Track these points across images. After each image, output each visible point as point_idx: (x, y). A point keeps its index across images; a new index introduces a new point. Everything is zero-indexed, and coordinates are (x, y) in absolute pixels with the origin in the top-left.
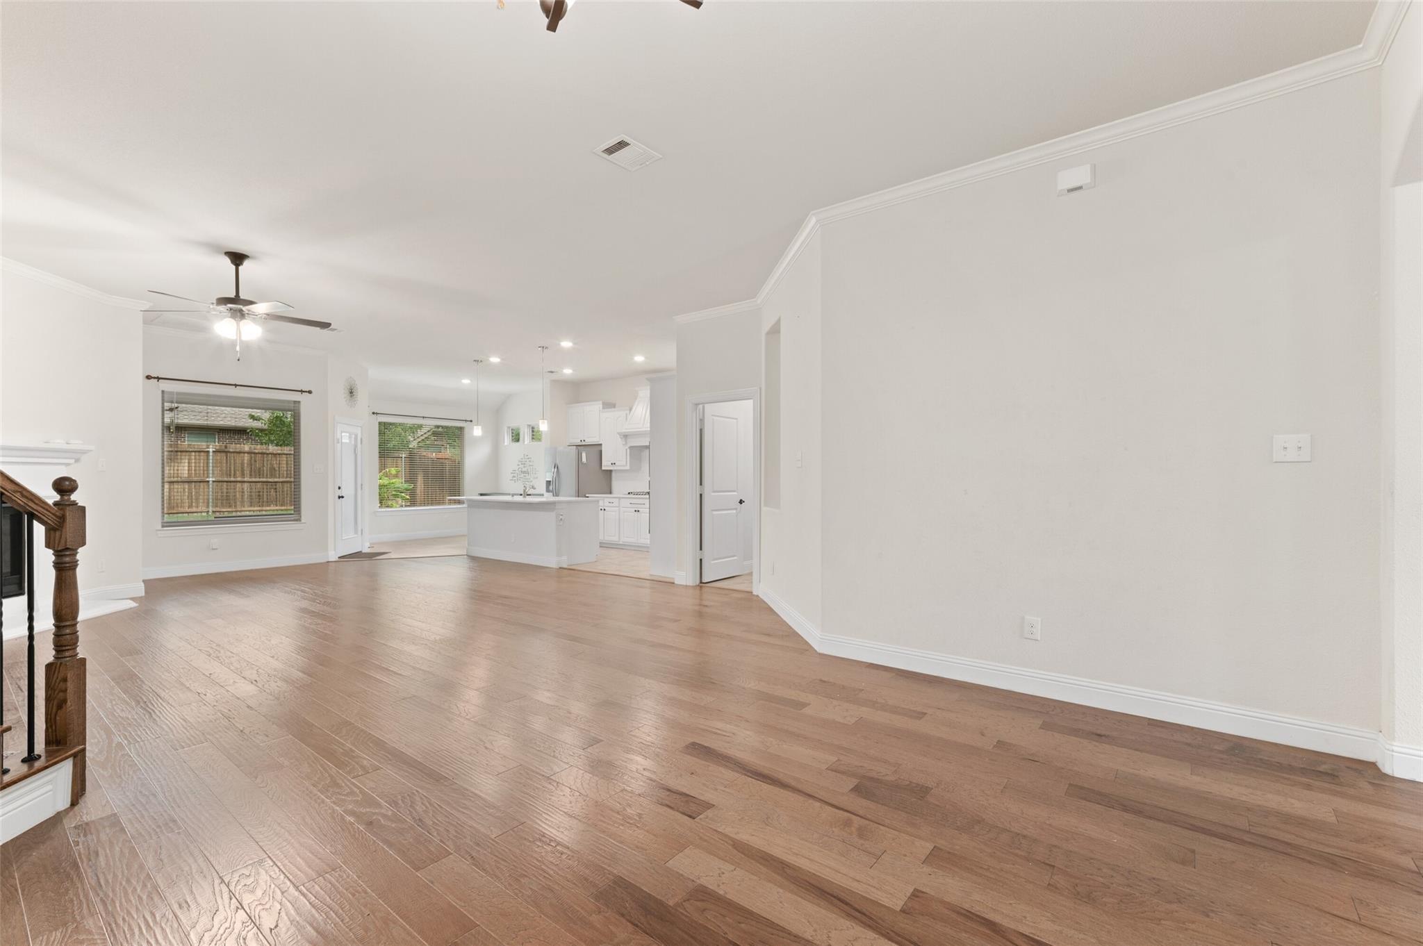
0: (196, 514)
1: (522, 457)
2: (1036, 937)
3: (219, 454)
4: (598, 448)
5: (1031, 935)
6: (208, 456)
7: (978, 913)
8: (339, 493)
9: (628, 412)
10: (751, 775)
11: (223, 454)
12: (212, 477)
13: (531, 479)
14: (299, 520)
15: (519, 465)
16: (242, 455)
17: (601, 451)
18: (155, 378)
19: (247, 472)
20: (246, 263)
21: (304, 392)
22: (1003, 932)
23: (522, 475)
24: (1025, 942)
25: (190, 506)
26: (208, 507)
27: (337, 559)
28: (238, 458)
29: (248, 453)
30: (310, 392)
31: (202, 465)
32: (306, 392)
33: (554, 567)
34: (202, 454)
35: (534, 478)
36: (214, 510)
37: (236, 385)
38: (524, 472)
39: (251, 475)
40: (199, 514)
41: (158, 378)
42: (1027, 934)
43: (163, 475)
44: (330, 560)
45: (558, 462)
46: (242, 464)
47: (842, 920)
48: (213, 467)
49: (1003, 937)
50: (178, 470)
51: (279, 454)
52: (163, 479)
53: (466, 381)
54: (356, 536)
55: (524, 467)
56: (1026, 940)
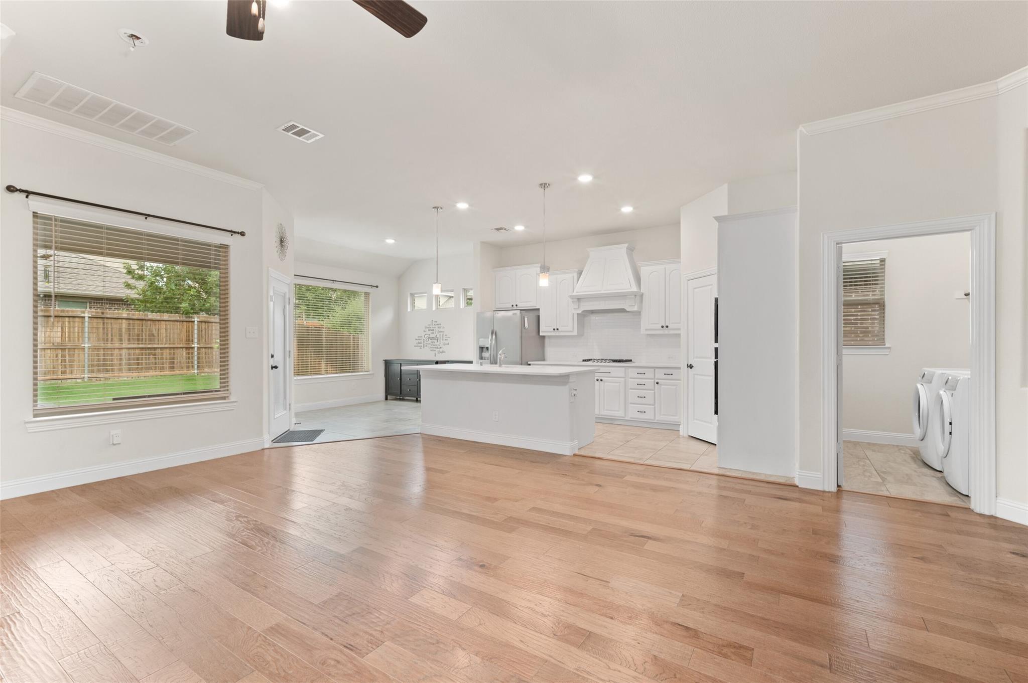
0: (69, 381)
1: (430, 323)
3: (95, 320)
4: (536, 313)
6: (83, 323)
8: (272, 362)
9: (575, 275)
11: (100, 321)
12: (88, 343)
13: (441, 346)
14: (227, 397)
15: (424, 331)
16: (120, 321)
17: (538, 317)
18: (21, 191)
19: (125, 337)
21: (235, 232)
23: (430, 341)
25: (64, 373)
26: (83, 372)
27: (272, 445)
28: (116, 325)
29: (126, 319)
30: (242, 234)
31: (76, 329)
32: (238, 233)
33: (568, 454)
34: (77, 319)
35: (444, 344)
36: (90, 376)
38: (432, 339)
39: (129, 340)
40: (74, 380)
41: (28, 193)
43: (35, 340)
44: (266, 447)
45: (495, 329)
46: (120, 329)
48: (89, 333)
50: (49, 337)
51: (158, 321)
52: (35, 345)
53: (390, 241)
54: (285, 412)
55: (432, 333)
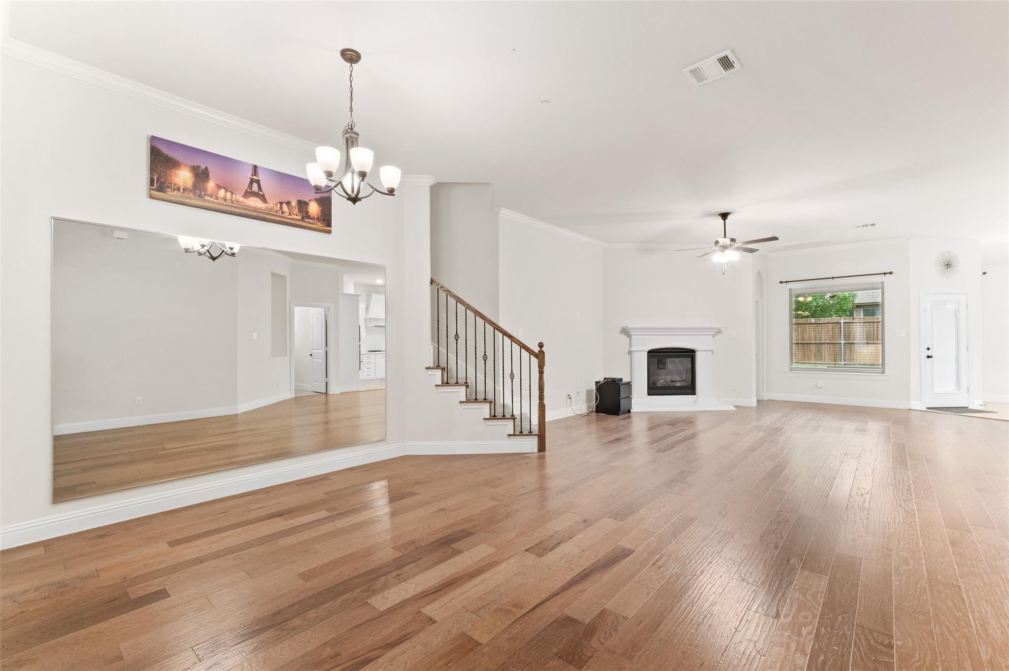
2: (373, 663)
5: (376, 661)
7: (405, 642)
8: (929, 353)
10: (586, 571)
14: (883, 373)
18: (785, 282)
20: (729, 217)
21: (886, 273)
22: (385, 649)
24: (373, 655)
27: (925, 409)
30: (891, 273)
32: (888, 273)
37: (833, 278)
41: (787, 282)
42: (378, 659)
43: (791, 339)
44: (912, 408)
47: (421, 589)
49: (381, 647)
52: (791, 341)
54: (958, 392)
56: (373, 657)
